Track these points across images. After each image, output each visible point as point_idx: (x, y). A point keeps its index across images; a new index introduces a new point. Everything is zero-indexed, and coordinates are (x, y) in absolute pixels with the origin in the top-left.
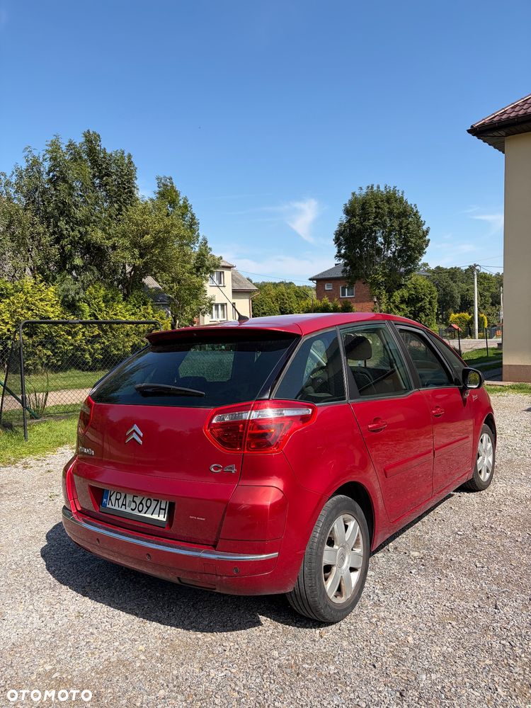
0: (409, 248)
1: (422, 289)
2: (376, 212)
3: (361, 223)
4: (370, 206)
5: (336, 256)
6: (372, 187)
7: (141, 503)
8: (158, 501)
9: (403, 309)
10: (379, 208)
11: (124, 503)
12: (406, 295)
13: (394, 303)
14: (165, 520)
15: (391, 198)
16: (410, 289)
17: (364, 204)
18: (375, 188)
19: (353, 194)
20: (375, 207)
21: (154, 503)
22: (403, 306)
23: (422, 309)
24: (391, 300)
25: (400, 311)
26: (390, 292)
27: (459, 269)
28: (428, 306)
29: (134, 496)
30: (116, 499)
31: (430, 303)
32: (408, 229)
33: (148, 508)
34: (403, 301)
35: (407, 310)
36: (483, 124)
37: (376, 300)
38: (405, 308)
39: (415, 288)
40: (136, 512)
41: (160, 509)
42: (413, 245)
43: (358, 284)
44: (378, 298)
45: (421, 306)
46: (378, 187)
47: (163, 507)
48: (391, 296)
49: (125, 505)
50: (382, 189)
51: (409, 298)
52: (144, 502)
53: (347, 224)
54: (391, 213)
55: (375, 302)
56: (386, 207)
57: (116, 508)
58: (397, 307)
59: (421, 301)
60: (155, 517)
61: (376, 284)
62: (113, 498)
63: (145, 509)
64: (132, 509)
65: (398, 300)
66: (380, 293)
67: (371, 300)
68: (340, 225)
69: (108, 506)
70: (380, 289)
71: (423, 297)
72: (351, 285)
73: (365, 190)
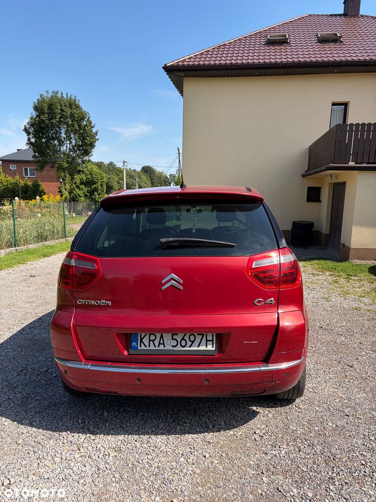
0: (86, 144)
1: (96, 175)
2: (61, 113)
3: (49, 120)
4: (57, 108)
5: (27, 144)
6: (56, 93)
7: (183, 339)
8: (203, 335)
9: (82, 189)
10: (63, 111)
11: (162, 342)
12: (84, 178)
13: (75, 183)
14: (214, 349)
15: (72, 104)
16: (87, 174)
17: (50, 105)
18: (59, 94)
19: (41, 95)
20: (60, 110)
21: (198, 338)
22: (82, 187)
23: (96, 190)
24: (73, 182)
25: (80, 190)
26: (72, 175)
27: (103, 163)
28: (100, 188)
29: (172, 335)
30: (150, 340)
31: (102, 186)
32: (85, 130)
33: (193, 342)
34: (82, 183)
35: (85, 189)
36: (173, 65)
37: (61, 181)
38: (84, 188)
39: (91, 174)
40: (179, 348)
41: (207, 341)
42: (89, 143)
43: (47, 168)
44: (63, 179)
45: (95, 188)
46: (62, 94)
47: (210, 338)
48: (73, 179)
49: (163, 344)
50: (65, 96)
51: (86, 181)
52: (187, 338)
53: (37, 119)
54: (72, 116)
55: (61, 182)
56: (69, 111)
57: (152, 347)
58: (78, 187)
59: (95, 184)
60: (202, 348)
61: (61, 168)
62: (146, 340)
63: (189, 343)
64: (172, 346)
65: (78, 182)
66: (65, 176)
67: (58, 180)
68: (31, 118)
69: (139, 348)
70: (65, 172)
71: (96, 181)
72: (42, 168)
73: (50, 94)
